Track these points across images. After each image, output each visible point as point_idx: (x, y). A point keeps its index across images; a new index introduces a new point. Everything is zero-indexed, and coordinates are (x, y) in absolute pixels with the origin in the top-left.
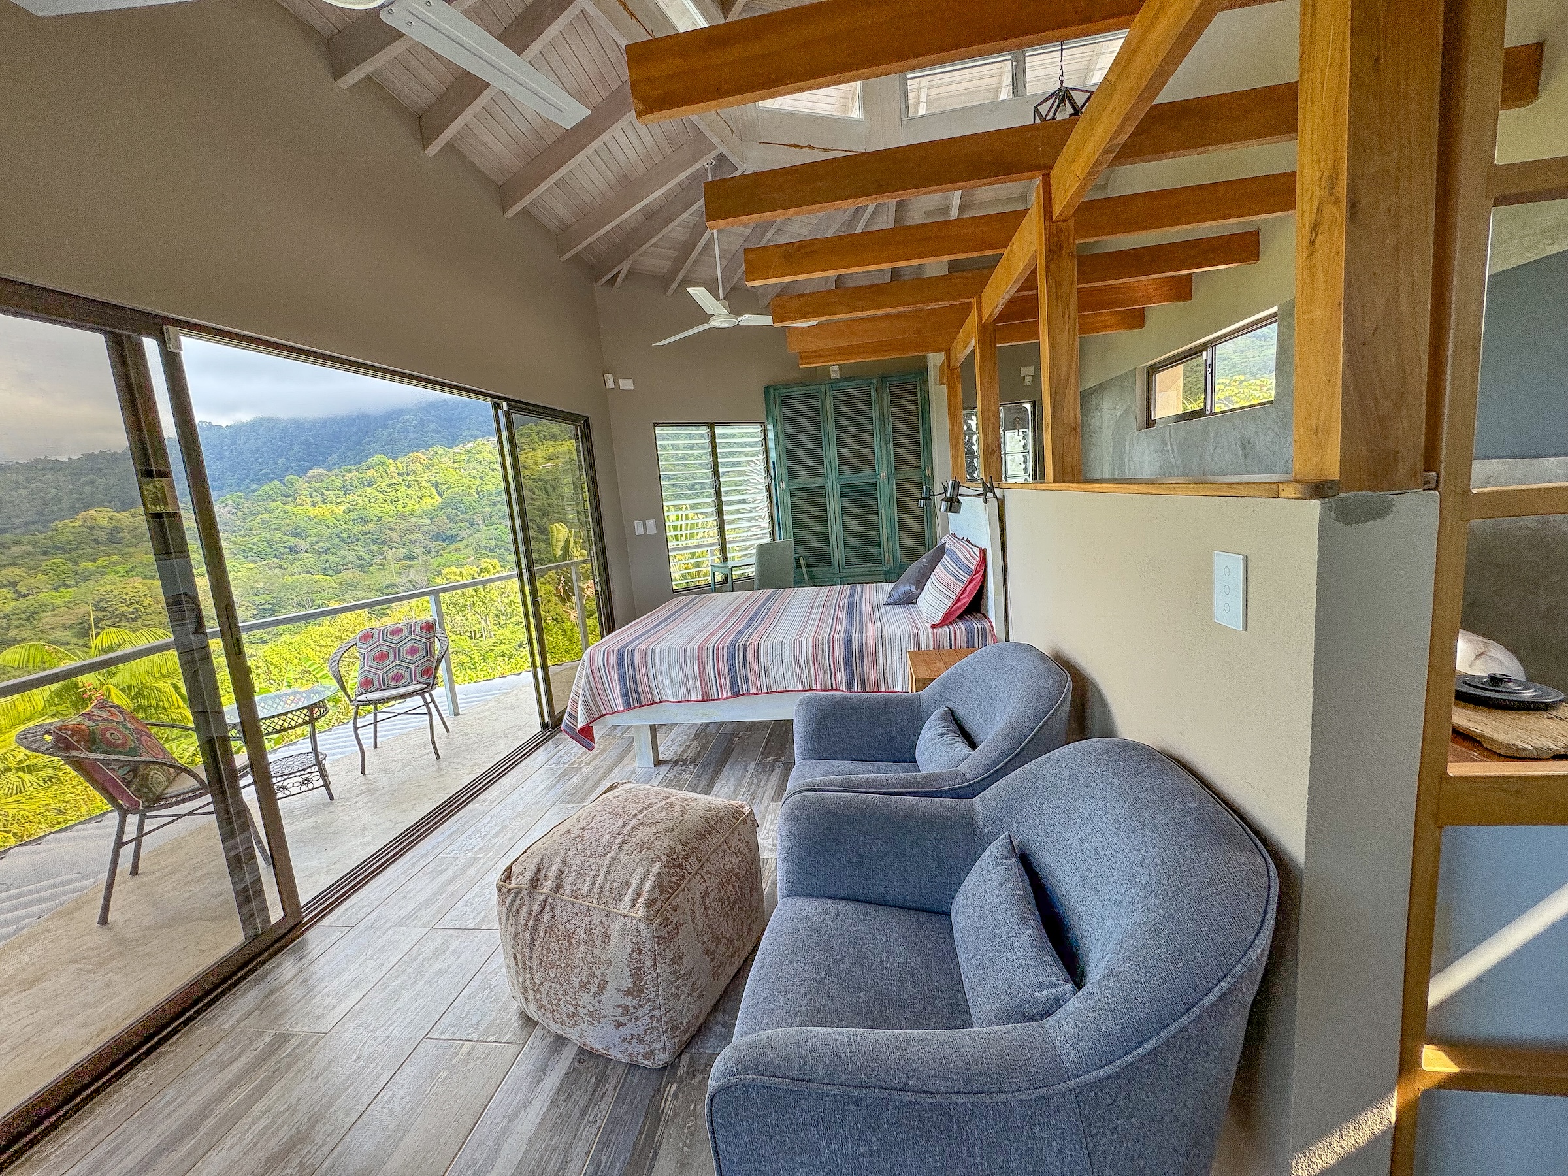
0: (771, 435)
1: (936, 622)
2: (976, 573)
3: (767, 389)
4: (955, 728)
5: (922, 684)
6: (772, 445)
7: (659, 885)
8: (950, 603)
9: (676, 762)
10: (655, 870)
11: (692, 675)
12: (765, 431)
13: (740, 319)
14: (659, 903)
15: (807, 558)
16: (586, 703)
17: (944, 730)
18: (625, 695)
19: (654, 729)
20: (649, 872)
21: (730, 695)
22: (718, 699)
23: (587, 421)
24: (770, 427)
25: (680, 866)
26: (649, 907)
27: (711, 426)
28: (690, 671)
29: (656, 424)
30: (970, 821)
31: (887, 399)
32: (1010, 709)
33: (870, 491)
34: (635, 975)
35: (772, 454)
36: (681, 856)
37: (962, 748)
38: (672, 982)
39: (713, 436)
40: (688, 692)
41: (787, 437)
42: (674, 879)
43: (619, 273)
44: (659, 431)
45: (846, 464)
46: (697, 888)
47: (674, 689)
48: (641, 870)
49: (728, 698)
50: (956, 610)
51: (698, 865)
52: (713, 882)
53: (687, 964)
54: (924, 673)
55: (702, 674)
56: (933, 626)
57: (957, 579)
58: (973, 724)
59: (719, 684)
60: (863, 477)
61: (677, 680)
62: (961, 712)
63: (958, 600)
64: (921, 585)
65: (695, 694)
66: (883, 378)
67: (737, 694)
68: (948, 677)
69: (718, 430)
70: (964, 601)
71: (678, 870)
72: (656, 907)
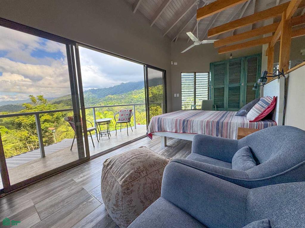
0: (210, 75)
1: (252, 120)
2: (271, 105)
3: (210, 64)
4: (250, 154)
5: (240, 137)
6: (210, 77)
7: (130, 177)
8: (258, 115)
9: (170, 147)
10: (131, 172)
11: (174, 125)
12: (209, 74)
13: (202, 42)
14: (128, 182)
15: (216, 105)
16: (150, 129)
17: (245, 154)
18: (158, 128)
19: (165, 138)
20: (130, 172)
21: (182, 132)
22: (179, 133)
23: (165, 71)
24: (210, 73)
25: (140, 173)
26: (124, 182)
27: (195, 73)
28: (173, 125)
29: (181, 72)
30: (245, 200)
31: (246, 63)
32: (280, 152)
33: (238, 88)
34: (116, 201)
35: (210, 80)
36: (141, 170)
37: (250, 163)
38: (127, 208)
39: (195, 75)
40: (172, 130)
41: (215, 75)
42: (136, 176)
43: (176, 39)
44: (182, 74)
45: (231, 82)
46: (143, 181)
47: (169, 129)
48: (128, 170)
49: (182, 133)
50: (261, 117)
51: (145, 174)
52: (150, 181)
53: (134, 204)
54: (242, 134)
55: (176, 126)
56: (250, 121)
57: (262, 107)
58: (260, 154)
59: (180, 129)
60: (236, 85)
61: (170, 126)
62: (255, 150)
63: (262, 114)
64: (248, 110)
65: (174, 131)
66: (246, 57)
67: (184, 132)
68: (251, 136)
69: (196, 74)
70: (264, 114)
71: (138, 174)
72: (126, 183)
